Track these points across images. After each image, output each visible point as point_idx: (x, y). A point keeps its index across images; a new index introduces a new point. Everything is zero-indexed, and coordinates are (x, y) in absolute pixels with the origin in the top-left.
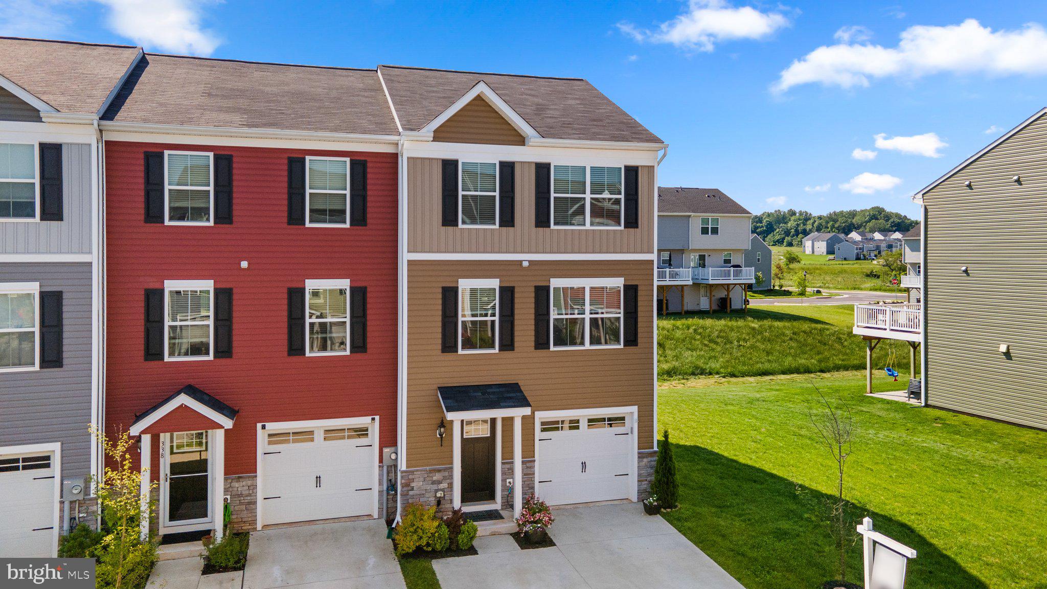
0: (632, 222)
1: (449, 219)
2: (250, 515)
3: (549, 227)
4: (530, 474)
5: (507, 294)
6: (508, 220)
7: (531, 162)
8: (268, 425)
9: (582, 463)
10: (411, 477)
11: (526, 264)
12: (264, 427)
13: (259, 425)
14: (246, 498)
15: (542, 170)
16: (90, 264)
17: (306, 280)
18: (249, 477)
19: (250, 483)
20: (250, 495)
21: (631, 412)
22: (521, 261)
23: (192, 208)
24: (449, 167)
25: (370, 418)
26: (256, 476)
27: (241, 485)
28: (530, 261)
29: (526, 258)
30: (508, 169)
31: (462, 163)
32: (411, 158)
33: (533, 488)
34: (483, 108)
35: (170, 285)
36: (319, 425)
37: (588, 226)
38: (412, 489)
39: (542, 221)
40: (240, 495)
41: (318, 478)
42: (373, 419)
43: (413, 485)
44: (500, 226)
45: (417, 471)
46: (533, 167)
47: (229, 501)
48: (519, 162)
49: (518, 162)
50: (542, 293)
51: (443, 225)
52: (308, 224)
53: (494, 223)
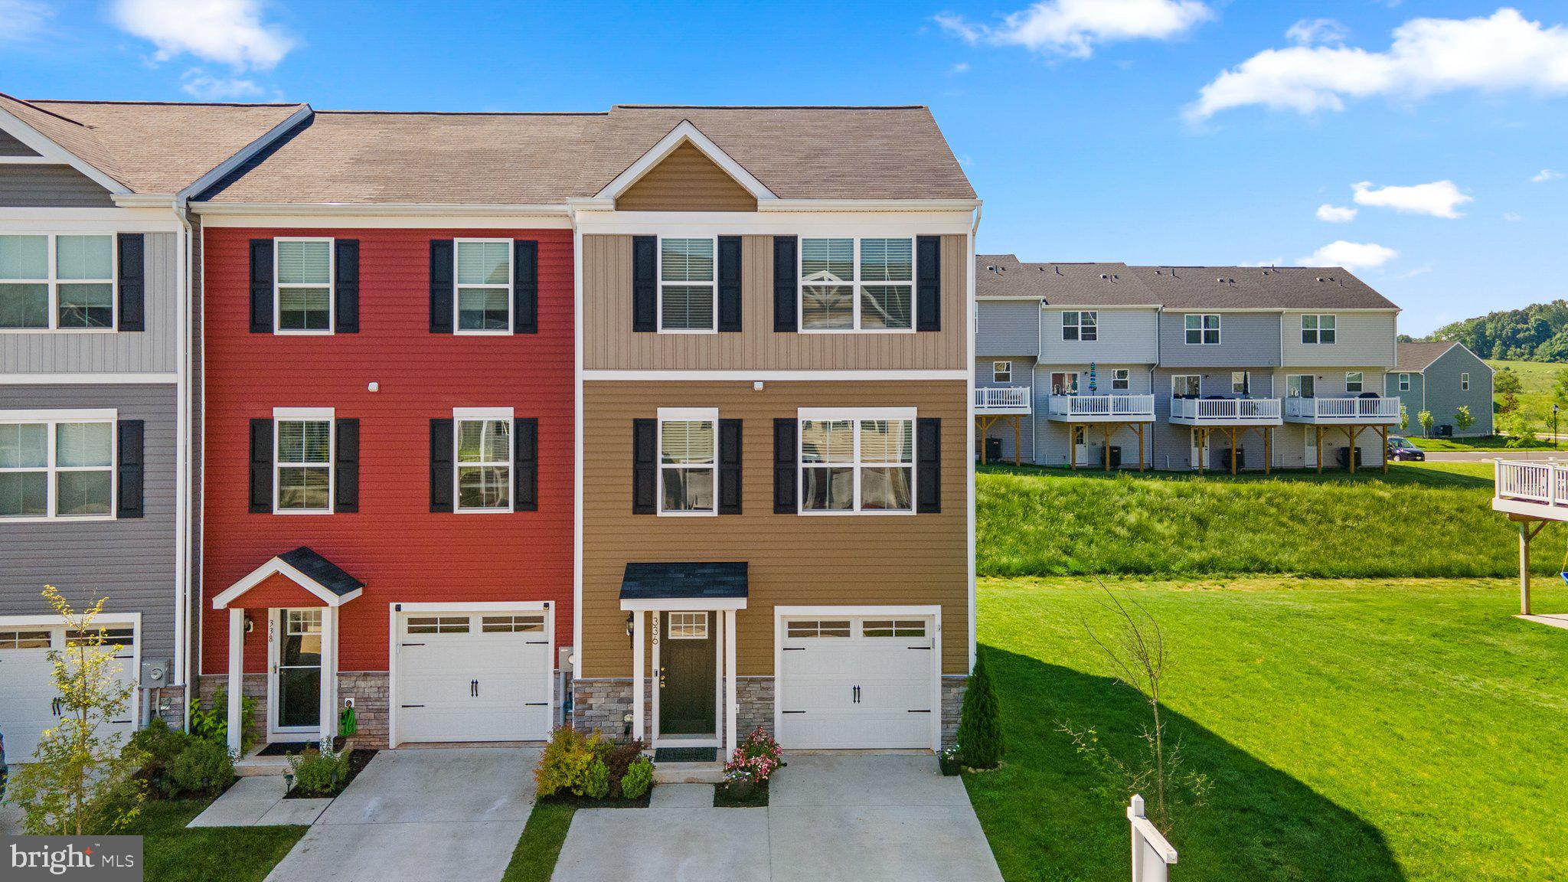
0: (930, 321)
1: (643, 321)
2: (379, 727)
3: (796, 330)
4: (766, 699)
5: (731, 432)
6: (731, 321)
7: (767, 236)
8: (403, 605)
9: (855, 688)
10: (587, 690)
11: (759, 386)
12: (398, 609)
13: (393, 605)
14: (376, 703)
15: (785, 247)
16: (174, 386)
17: (454, 409)
18: (377, 675)
19: (379, 683)
20: (379, 700)
21: (931, 614)
22: (752, 382)
23: (310, 313)
24: (644, 246)
25: (542, 603)
26: (388, 675)
27: (369, 685)
28: (765, 383)
29: (759, 377)
30: (731, 247)
31: (663, 240)
32: (588, 235)
33: (772, 720)
34: (693, 160)
35: (282, 414)
36: (476, 610)
37: (857, 329)
38: (590, 707)
39: (785, 321)
40: (367, 699)
41: (475, 684)
42: (546, 605)
43: (591, 701)
44: (720, 330)
45: (596, 682)
46: (771, 243)
47: (353, 706)
48: (748, 236)
49: (745, 236)
50: (785, 430)
51: (635, 330)
52: (457, 332)
53: (711, 327)
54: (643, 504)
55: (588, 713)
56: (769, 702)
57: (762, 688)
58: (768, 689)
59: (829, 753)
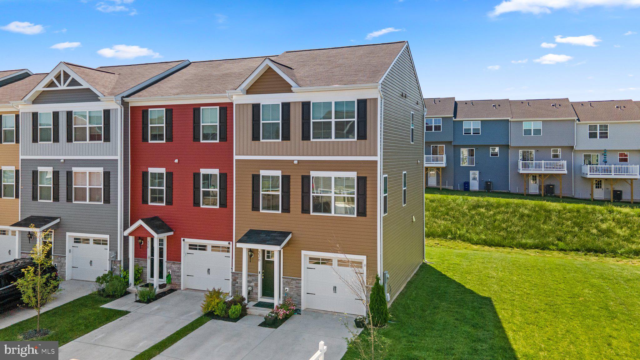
0: (362, 136)
1: (256, 137)
2: (178, 282)
3: (310, 140)
5: (286, 179)
6: (286, 137)
7: (300, 102)
8: (186, 240)
9: (334, 287)
10: (236, 276)
11: (296, 162)
12: (184, 240)
13: (182, 239)
14: (177, 273)
15: (306, 106)
16: (117, 160)
17: (200, 169)
18: (178, 263)
19: (178, 266)
20: (178, 272)
22: (294, 160)
23: (159, 135)
24: (256, 108)
25: (228, 242)
26: (181, 264)
27: (175, 266)
28: (298, 161)
29: (296, 158)
30: (286, 106)
31: (262, 105)
32: (237, 104)
33: (300, 296)
35: (151, 170)
36: (209, 243)
37: (333, 139)
38: (237, 283)
39: (306, 137)
40: (175, 271)
41: (209, 270)
43: (237, 280)
44: (282, 140)
45: (239, 273)
46: (301, 104)
47: (170, 273)
48: (293, 102)
49: (291, 102)
50: (306, 179)
51: (253, 140)
52: (202, 141)
53: (279, 139)
54: (255, 207)
55: (237, 285)
56: (299, 289)
57: (297, 283)
58: (299, 283)
59: (323, 312)
